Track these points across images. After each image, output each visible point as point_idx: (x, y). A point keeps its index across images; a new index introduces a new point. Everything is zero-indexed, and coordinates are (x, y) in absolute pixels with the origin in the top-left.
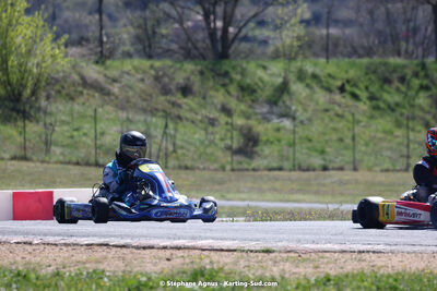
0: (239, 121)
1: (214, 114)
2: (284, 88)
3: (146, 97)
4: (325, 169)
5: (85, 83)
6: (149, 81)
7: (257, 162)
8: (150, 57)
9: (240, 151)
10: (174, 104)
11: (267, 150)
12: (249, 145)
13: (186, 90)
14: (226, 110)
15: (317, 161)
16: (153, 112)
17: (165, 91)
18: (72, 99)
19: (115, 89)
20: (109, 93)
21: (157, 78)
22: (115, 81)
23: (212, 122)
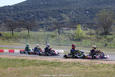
0: (106, 42)
1: (103, 41)
2: (112, 39)
3: (95, 39)
4: (114, 48)
5: (88, 38)
6: (96, 38)
7: (106, 47)
8: (98, 35)
9: (105, 46)
10: (99, 40)
11: (108, 46)
12: (106, 45)
13: (100, 39)
14: (105, 41)
15: (113, 47)
16: (96, 41)
17: (98, 39)
18: (86, 39)
19: (92, 38)
20: (91, 39)
21: (97, 37)
22: (91, 37)
23: (103, 42)
